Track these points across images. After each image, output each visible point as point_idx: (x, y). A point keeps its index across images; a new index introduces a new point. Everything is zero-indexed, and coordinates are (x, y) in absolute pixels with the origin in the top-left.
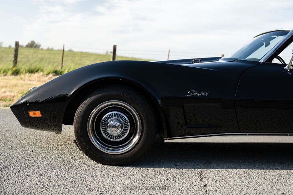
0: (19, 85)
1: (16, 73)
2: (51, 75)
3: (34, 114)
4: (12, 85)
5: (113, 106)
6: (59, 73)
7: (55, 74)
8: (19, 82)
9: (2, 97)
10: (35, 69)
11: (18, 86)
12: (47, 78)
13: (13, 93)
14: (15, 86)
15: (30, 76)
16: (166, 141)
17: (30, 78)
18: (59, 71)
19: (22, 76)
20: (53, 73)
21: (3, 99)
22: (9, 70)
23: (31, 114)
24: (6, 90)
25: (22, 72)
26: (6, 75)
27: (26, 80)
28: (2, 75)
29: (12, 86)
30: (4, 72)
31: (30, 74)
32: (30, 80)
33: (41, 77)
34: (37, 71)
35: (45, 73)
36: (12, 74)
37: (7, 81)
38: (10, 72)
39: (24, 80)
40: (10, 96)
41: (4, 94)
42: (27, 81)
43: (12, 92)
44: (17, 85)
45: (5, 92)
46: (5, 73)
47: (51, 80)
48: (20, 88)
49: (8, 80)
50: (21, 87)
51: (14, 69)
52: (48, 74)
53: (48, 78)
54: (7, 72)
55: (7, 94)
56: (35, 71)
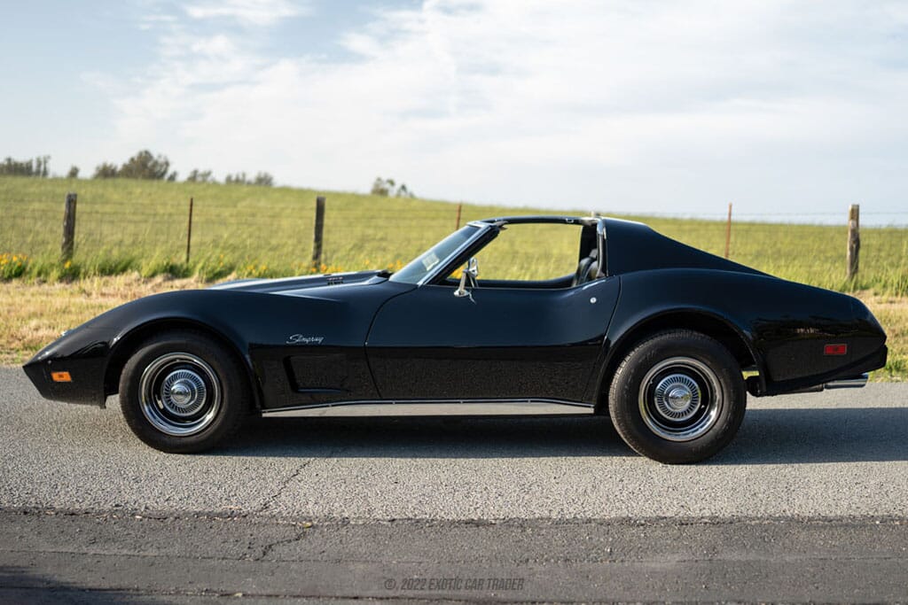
0: (73, 309)
1: (71, 275)
2: (159, 279)
3: (61, 376)
4: (57, 309)
5: (178, 361)
6: (182, 271)
7: (170, 275)
8: (73, 300)
9: (31, 341)
10: (120, 263)
11: (70, 312)
12: (149, 286)
13: (56, 330)
14: (64, 312)
15: (107, 281)
16: (264, 415)
17: (104, 290)
18: (182, 265)
19: (86, 284)
20: (165, 274)
21: (32, 345)
22: (52, 265)
23: (56, 376)
24: (41, 324)
25: (86, 274)
26: (45, 282)
27: (94, 295)
28: (35, 280)
29: (57, 311)
30: (39, 274)
31: (105, 278)
32: (103, 295)
33: (135, 285)
34: (124, 270)
35: (145, 272)
36: (61, 279)
37: (44, 298)
38: (55, 274)
39: (89, 295)
40: (49, 338)
41: (35, 333)
42: (97, 298)
43: (54, 328)
44: (68, 310)
45: (37, 329)
46: (42, 277)
47: (157, 293)
48: (74, 318)
49: (47, 295)
50: (77, 314)
51: (67, 265)
52: (153, 275)
53: (153, 287)
54: (47, 274)
55: (43, 332)
56: (120, 267)
